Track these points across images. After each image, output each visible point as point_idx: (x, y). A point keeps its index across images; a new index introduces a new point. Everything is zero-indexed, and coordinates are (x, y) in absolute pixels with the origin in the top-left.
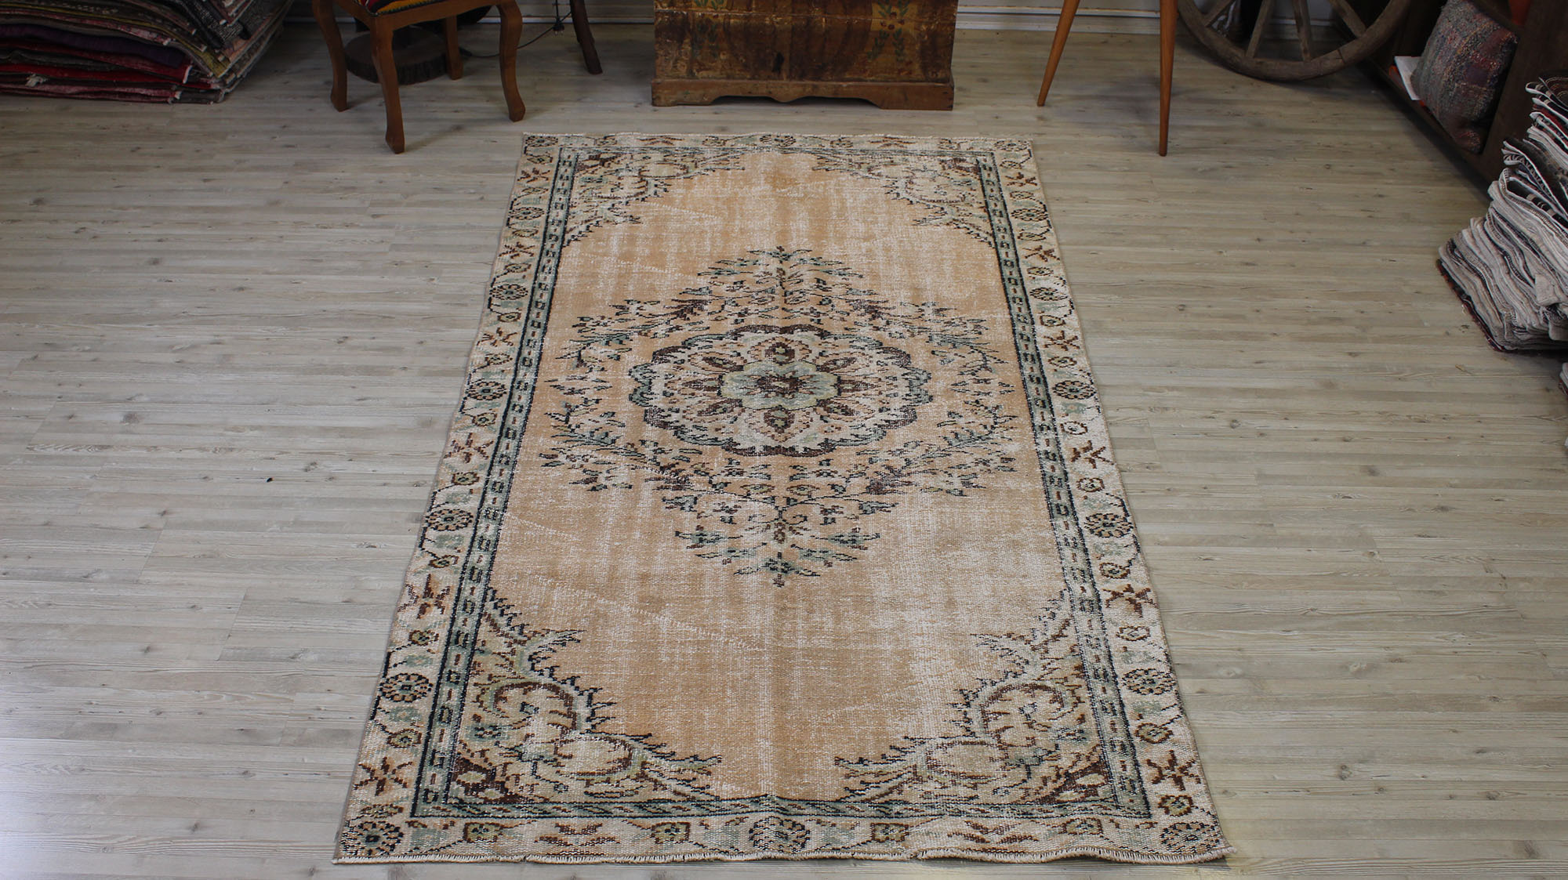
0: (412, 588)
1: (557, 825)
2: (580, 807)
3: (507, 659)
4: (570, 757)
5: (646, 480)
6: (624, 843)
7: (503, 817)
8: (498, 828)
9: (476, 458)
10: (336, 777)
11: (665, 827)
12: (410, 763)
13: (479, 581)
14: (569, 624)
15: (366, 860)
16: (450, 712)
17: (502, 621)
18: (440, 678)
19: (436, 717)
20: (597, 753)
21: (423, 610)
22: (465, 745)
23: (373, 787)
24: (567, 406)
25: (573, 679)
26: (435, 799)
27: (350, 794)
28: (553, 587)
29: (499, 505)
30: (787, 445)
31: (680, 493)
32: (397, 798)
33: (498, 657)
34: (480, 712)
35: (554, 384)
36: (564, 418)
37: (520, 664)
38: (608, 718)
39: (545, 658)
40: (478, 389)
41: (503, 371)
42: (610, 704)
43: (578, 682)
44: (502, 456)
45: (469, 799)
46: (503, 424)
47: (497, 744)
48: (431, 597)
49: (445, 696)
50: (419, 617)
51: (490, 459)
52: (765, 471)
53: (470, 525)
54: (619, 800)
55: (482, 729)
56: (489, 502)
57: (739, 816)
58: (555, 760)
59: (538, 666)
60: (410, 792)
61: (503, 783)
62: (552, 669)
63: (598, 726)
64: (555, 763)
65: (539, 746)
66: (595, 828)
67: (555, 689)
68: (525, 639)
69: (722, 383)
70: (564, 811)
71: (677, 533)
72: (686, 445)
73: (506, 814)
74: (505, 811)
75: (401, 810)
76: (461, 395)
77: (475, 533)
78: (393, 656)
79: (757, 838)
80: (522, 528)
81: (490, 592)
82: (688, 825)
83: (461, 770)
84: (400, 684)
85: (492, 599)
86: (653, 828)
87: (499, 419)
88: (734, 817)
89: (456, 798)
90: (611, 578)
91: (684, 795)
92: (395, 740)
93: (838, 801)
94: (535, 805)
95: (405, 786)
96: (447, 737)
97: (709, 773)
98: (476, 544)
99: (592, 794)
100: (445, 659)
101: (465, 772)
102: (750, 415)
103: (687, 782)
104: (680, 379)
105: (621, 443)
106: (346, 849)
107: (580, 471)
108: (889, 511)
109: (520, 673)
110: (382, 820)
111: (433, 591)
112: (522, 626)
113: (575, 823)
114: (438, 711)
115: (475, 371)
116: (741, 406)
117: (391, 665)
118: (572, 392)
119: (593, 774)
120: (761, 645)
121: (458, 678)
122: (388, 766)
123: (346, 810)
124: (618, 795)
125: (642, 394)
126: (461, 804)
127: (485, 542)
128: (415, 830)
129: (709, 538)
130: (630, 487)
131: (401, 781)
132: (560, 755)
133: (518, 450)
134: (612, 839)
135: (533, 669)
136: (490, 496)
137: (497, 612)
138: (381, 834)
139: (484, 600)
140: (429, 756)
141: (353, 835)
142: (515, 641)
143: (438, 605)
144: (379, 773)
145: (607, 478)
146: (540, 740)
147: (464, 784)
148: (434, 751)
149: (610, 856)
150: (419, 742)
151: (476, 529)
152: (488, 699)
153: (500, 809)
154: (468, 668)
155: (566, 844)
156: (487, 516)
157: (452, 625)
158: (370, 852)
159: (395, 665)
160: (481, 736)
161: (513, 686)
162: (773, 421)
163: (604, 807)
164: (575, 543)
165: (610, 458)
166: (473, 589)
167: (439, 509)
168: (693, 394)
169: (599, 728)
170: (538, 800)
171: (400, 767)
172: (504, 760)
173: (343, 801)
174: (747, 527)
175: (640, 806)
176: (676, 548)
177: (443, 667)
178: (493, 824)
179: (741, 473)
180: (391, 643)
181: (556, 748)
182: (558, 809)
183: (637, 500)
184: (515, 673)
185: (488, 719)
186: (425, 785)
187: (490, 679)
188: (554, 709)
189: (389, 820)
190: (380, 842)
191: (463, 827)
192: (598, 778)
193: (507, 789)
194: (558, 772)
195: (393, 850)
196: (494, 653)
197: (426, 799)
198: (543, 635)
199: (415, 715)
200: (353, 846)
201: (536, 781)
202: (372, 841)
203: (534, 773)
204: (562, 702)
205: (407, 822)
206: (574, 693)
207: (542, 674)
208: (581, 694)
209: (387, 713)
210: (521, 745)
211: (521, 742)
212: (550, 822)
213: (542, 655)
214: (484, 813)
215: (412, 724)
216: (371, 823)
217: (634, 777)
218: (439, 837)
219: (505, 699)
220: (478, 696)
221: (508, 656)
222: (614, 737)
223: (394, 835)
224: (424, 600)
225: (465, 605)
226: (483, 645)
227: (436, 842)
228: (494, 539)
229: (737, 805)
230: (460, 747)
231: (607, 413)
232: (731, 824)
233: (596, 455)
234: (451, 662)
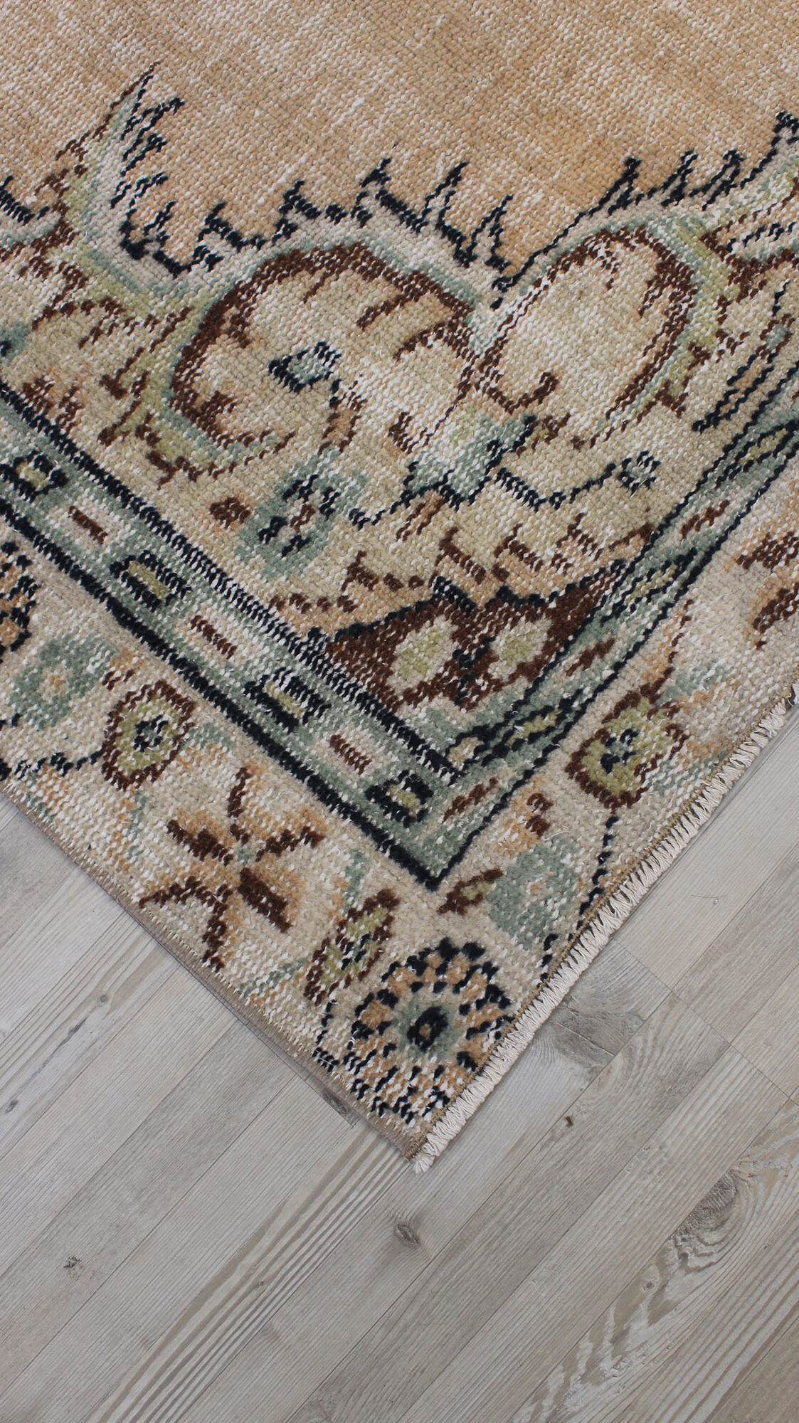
1: (745, 562)
2: (730, 473)
3: (87, 306)
4: (550, 382)
7: (618, 666)
8: (645, 702)
10: (129, 986)
12: (243, 774)
14: (98, 87)
15: (482, 1087)
16: (151, 561)
19: (138, 608)
20: (589, 317)
22: (297, 599)
23: (247, 919)
25: (294, 199)
26: (422, 791)
27: (224, 995)
32: (337, 882)
33: (62, 322)
34: (214, 490)
37: (133, 287)
38: (498, 213)
39: (163, 217)
42: (454, 176)
43: (318, 196)
45: (490, 709)
47: (358, 519)
49: (81, 540)
55: (278, 523)
58: (530, 420)
59: (178, 249)
60: (344, 838)
61: (505, 594)
62: (215, 223)
63: (505, 253)
64: (540, 431)
65: (450, 427)
67: (289, 264)
68: (53, 216)
70: (711, 514)
73: (615, 654)
74: (602, 649)
75: (387, 899)
83: (373, 663)
89: (460, 738)
92: (129, 761)
94: (641, 570)
95: (314, 839)
96: (229, 625)
99: (713, 419)
101: (392, 659)
106: (404, 1110)
109: (158, 306)
110: (382, 967)
113: (770, 517)
114: (118, 588)
119: (648, 371)
121: (44, 465)
122: (204, 835)
123: (275, 1039)
124: (761, 364)
126: (493, 741)
128: (486, 905)
131: (286, 836)
132: (526, 401)
135: (175, 268)
138: (427, 997)
140: (258, 713)
141: (377, 1068)
142: (38, 244)
144: (211, 872)
146: (433, 411)
147: (430, 689)
148: (250, 687)
150: (189, 707)
152: (183, 440)
153: (586, 659)
154: (34, 420)
158: (466, 1060)
160: (299, 542)
161: (191, 354)
163: (772, 418)
169: (514, 255)
170: (631, 550)
171: (234, 806)
172: (430, 541)
173: (226, 1018)
178: (621, 706)
182: (695, 523)
184: (152, 320)
186: (352, 785)
187: (118, 392)
188: (359, 311)
189: (399, 948)
190: (455, 1017)
191: (573, 785)
192: (672, 369)
193: (534, 599)
194: (577, 443)
195: (505, 1003)
196: (36, 324)
197: (401, 813)
198: (80, 171)
199: (83, 653)
200: (412, 1091)
201: (566, 514)
202: (435, 1034)
203: (532, 499)
204: (349, 276)
205: (442, 910)
206: (346, 231)
207: (213, 261)
208: (364, 218)
209: (16, 719)
210: (412, 467)
211: (402, 462)
212: (718, 571)
213: (146, 216)
214: (566, 704)
215: (110, 682)
216: (369, 999)
217: (733, 289)
218: (555, 861)
219: (219, 400)
220: (155, 458)
221: (77, 296)
222: (568, 243)
223: (458, 968)
227: (565, 879)
230: (291, 615)
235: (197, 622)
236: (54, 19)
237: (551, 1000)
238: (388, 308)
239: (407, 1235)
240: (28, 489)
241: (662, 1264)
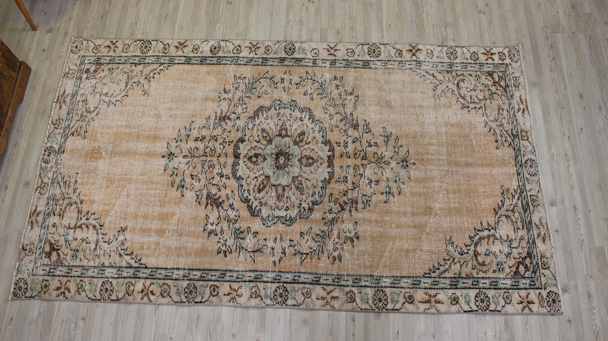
0: (426, 309)
1: (538, 238)
2: (529, 231)
3: (463, 263)
5: (351, 216)
6: (541, 215)
8: (542, 258)
9: (335, 294)
10: (527, 321)
11: (533, 203)
12: (518, 294)
13: (420, 281)
14: (442, 242)
15: (562, 302)
16: (493, 282)
17: (442, 269)
18: (476, 288)
19: (496, 287)
20: (505, 227)
21: (439, 302)
22: (507, 274)
23: (531, 306)
24: (295, 254)
25: (471, 238)
26: (533, 281)
27: (536, 314)
28: (421, 250)
29: (369, 279)
30: (326, 159)
31: (360, 201)
32: (535, 296)
33: (463, 267)
34: (491, 271)
35: (277, 263)
36: (305, 256)
37: (465, 258)
38: (488, 224)
40: (280, 299)
41: (264, 289)
42: (481, 223)
43: (472, 235)
44: (334, 281)
45: (531, 269)
46: (309, 284)
47: (505, 263)
48: (430, 300)
49: (485, 285)
50: (443, 303)
51: (336, 287)
52: (345, 168)
53: (383, 290)
54: (524, 218)
55: (499, 269)
56: (367, 284)
57: (525, 179)
58: (509, 241)
59: (466, 251)
60: (531, 291)
61: (523, 258)
62: (466, 246)
64: (511, 241)
65: (504, 247)
66: (537, 226)
67: (476, 244)
68: (451, 258)
69: (279, 185)
70: (531, 236)
71: (385, 202)
72: (326, 199)
73: (536, 256)
74: (535, 256)
75: (540, 293)
76: (283, 308)
77: (389, 287)
78: (466, 310)
79: (534, 174)
80: (385, 266)
81: (426, 276)
82: (531, 196)
83: (519, 274)
84: (481, 304)
85: (430, 274)
86: (534, 207)
87: (307, 286)
88: (526, 181)
89: (532, 274)
90: (415, 227)
91: (519, 197)
92: (508, 301)
93: (514, 149)
94: (531, 246)
95: (529, 294)
96: (504, 282)
97: (508, 189)
98: (396, 285)
99: (523, 227)
100: (465, 288)
101: (520, 272)
102: (305, 173)
103: (513, 196)
104: (275, 204)
105: (325, 228)
106: (559, 310)
107: (345, 245)
108: (369, 123)
109: (469, 258)
110: (545, 299)
111: (427, 300)
112: (445, 260)
113: (536, 232)
114: (492, 287)
115: (265, 303)
116: (297, 177)
117: (471, 309)
118: (284, 253)
119: (514, 228)
120: (448, 171)
121: (475, 281)
122: (521, 302)
123: (543, 314)
124: (522, 219)
125: (286, 220)
126: (534, 272)
127: (394, 282)
128: (547, 287)
129: (388, 190)
130: (356, 223)
131: (527, 295)
132: (507, 239)
133: (329, 274)
134: (540, 220)
135: (467, 253)
136: (363, 283)
137: (437, 271)
138: (551, 299)
139: (431, 277)
140: (514, 287)
141: (554, 308)
142: (453, 262)
143: (435, 296)
144: (525, 304)
145: (350, 232)
146: (501, 247)
147: (525, 272)
148: (511, 285)
149: (546, 219)
150: (508, 292)
151: (386, 287)
152: (484, 268)
153: (534, 258)
154: (470, 278)
155: (545, 234)
156: (377, 283)
157: (446, 289)
158: (559, 301)
159: (471, 308)
160: (503, 269)
161: (477, 260)
162: (310, 164)
163: (527, 223)
164: (394, 243)
165: (335, 232)
166: (424, 283)
167: (373, 305)
168: (287, 198)
169: (493, 227)
170: (528, 245)
171: (521, 297)
172: (512, 259)
173: (537, 316)
174: (381, 175)
175: (525, 211)
176: (394, 203)
177: (470, 288)
178: (541, 260)
179: (346, 178)
180: (459, 312)
181: (504, 241)
182: (531, 238)
183: (364, 220)
184: (470, 260)
185: (494, 267)
186: (527, 286)
187: (474, 269)
188: (486, 243)
189: (545, 297)
190: (555, 298)
191: (544, 270)
192: (516, 226)
193: (525, 257)
194: (515, 240)
195: (557, 293)
196: (460, 269)
197: (534, 285)
198: (449, 251)
199: (495, 295)
200: (558, 308)
201: (520, 247)
202: (555, 301)
203: (517, 248)
204: (482, 242)
205: (545, 290)
206: (478, 237)
207: (470, 249)
208: (478, 234)
209: (496, 306)
210: (505, 254)
211: (503, 254)
212: (537, 241)
213: (460, 250)
214: (536, 263)
215: (500, 296)
216: (547, 303)
217: (513, 214)
218: (549, 278)
219: (483, 262)
220: (483, 272)
221: (461, 263)
222: (496, 221)
223: (551, 294)
224: (432, 303)
225: (434, 285)
226: (456, 274)
227: (551, 279)
228: (392, 279)
229: (521, 180)
230: (508, 276)
231: (301, 236)
232: (529, 182)
233: (333, 239)
234: (466, 285)
235: (501, 284)
236: (431, 239)
237: (560, 290)
238: (488, 241)
239: (569, 321)
240: (476, 285)
241: (590, 304)
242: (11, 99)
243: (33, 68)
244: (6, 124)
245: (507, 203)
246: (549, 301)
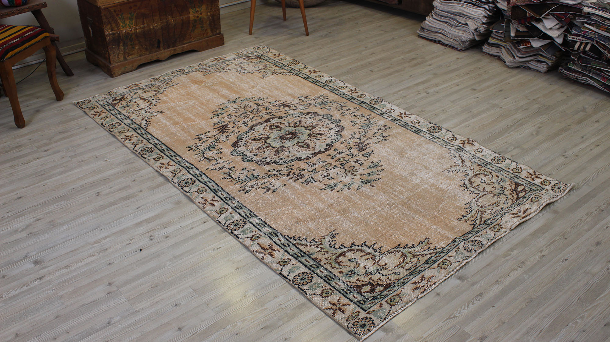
0: (256, 251)
1: (412, 284)
2: (411, 275)
3: (324, 251)
4: (386, 264)
5: (288, 180)
6: (437, 275)
7: (393, 292)
8: (397, 296)
9: (216, 203)
10: (321, 319)
11: (441, 264)
12: (340, 298)
13: (277, 236)
14: (327, 231)
15: (370, 333)
16: (330, 276)
17: (304, 242)
18: (310, 269)
19: (327, 280)
20: (392, 259)
21: (271, 255)
23: (339, 312)
24: (225, 174)
25: (353, 244)
26: (365, 302)
27: (334, 320)
28: (305, 224)
29: (247, 212)
30: (317, 151)
31: (305, 178)
32: (352, 310)
33: (320, 252)
34: (339, 270)
35: (210, 169)
36: (230, 177)
37: (330, 250)
38: (381, 248)
39: (335, 244)
40: (182, 184)
41: (183, 174)
42: (375, 244)
43: (356, 244)
44: (225, 198)
45: (375, 295)
46: (210, 189)
47: (359, 275)
48: (268, 249)
49: (320, 273)
50: (273, 258)
51: (222, 201)
52: (321, 160)
53: (247, 222)
54: (418, 266)
55: (348, 274)
56: (242, 213)
57: (456, 248)
58: (383, 268)
59: (337, 247)
60: (353, 305)
61: (378, 284)
62: (342, 245)
65: (372, 267)
66: (423, 277)
67: (352, 250)
68: (320, 243)
69: (269, 144)
70: (407, 279)
71: (321, 189)
72: (286, 165)
74: (391, 290)
75: (359, 312)
76: (178, 188)
77: (253, 224)
78: (283, 273)
79: (469, 250)
80: (267, 214)
81: (286, 237)
82: (446, 259)
83: (359, 289)
84: (299, 279)
85: (290, 238)
86: (438, 266)
87: (207, 188)
89: (371, 297)
90: (320, 212)
91: (433, 253)
92: (324, 295)
93: (473, 229)
95: (349, 305)
96: (340, 283)
97: (431, 243)
98: (258, 227)
99: (408, 269)
100: (303, 263)
101: (362, 289)
102: (293, 148)
103: (429, 249)
104: (252, 149)
105: (262, 175)
106: (359, 334)
107: (261, 189)
108: (374, 154)
109: (333, 252)
110: (357, 319)
111: (266, 248)
112: (313, 240)
113: (416, 280)
114: (325, 278)
115: (173, 179)
116: (285, 147)
117: (286, 276)
118: (220, 169)
119: (400, 264)
120: (393, 204)
121: (316, 266)
122: (334, 303)
123: (341, 325)
124: (415, 265)
125: (246, 158)
126: (375, 298)
127: (260, 225)
128: (373, 314)
129: (333, 186)
130: (285, 185)
131: (345, 304)
132: (383, 266)
133: (228, 194)
134: (432, 277)
135: (336, 249)
136: (240, 211)
137: (298, 241)
138: (363, 322)
139: (288, 240)
140: (343, 292)
141: (355, 329)
142: (317, 245)
143: (274, 250)
144: (334, 307)
145: (274, 186)
146: (370, 266)
147: (367, 292)
148: (342, 290)
149: (439, 281)
150: (333, 291)
151: (251, 223)
152: (336, 265)
153: (389, 291)
154: (315, 261)
155: (422, 287)
156: (249, 217)
157: (288, 253)
159: (288, 275)
160: (350, 276)
161: (338, 257)
162: (302, 147)
163: (417, 270)
164: (293, 209)
165: (265, 180)
166: (279, 239)
167: (227, 224)
168: (264, 151)
169: (382, 252)
170: (396, 281)
171: (338, 301)
172: (368, 278)
174: (340, 177)
175: (426, 263)
176: (327, 193)
177: (306, 266)
178: (393, 296)
179: (315, 165)
180: (276, 271)
181: (378, 265)
182: (405, 279)
183: (293, 187)
184: (332, 254)
185: (345, 270)
186: (355, 300)
187: (327, 260)
188: (361, 255)
189: (360, 317)
190: (367, 325)
191: (386, 303)
192: (403, 264)
193: (382, 285)
194: (389, 270)
195: (374, 324)
196: (316, 252)
197: (362, 304)
198: (324, 239)
199: (319, 284)
200: (360, 332)
201: (387, 277)
202: (364, 327)
203: (383, 275)
204: (360, 252)
205: (366, 314)
206: (360, 248)
207: (341, 249)
208: (362, 247)
209: (309, 289)
210: (366, 271)
211: (365, 270)
212: (408, 284)
213: (333, 244)
214: (385, 295)
215: (323, 287)
216: (355, 322)
217: (412, 257)
218: (382, 310)
219: (341, 262)
220: (331, 266)
221: (322, 250)
222: (390, 251)
223: (368, 320)
224: (266, 252)
225: (284, 245)
226: (309, 252)
227: (384, 312)
228: (262, 222)
229: (451, 246)
230: (348, 283)
231: (243, 169)
232: (457, 251)
233: (258, 182)
234: (306, 263)
235: (335, 283)
236: (322, 224)
237: (381, 325)
238: (365, 255)
240: (313, 268)
242: (194, 41)
243: (225, 45)
244: (178, 47)
245: (418, 249)
246: (358, 322)
